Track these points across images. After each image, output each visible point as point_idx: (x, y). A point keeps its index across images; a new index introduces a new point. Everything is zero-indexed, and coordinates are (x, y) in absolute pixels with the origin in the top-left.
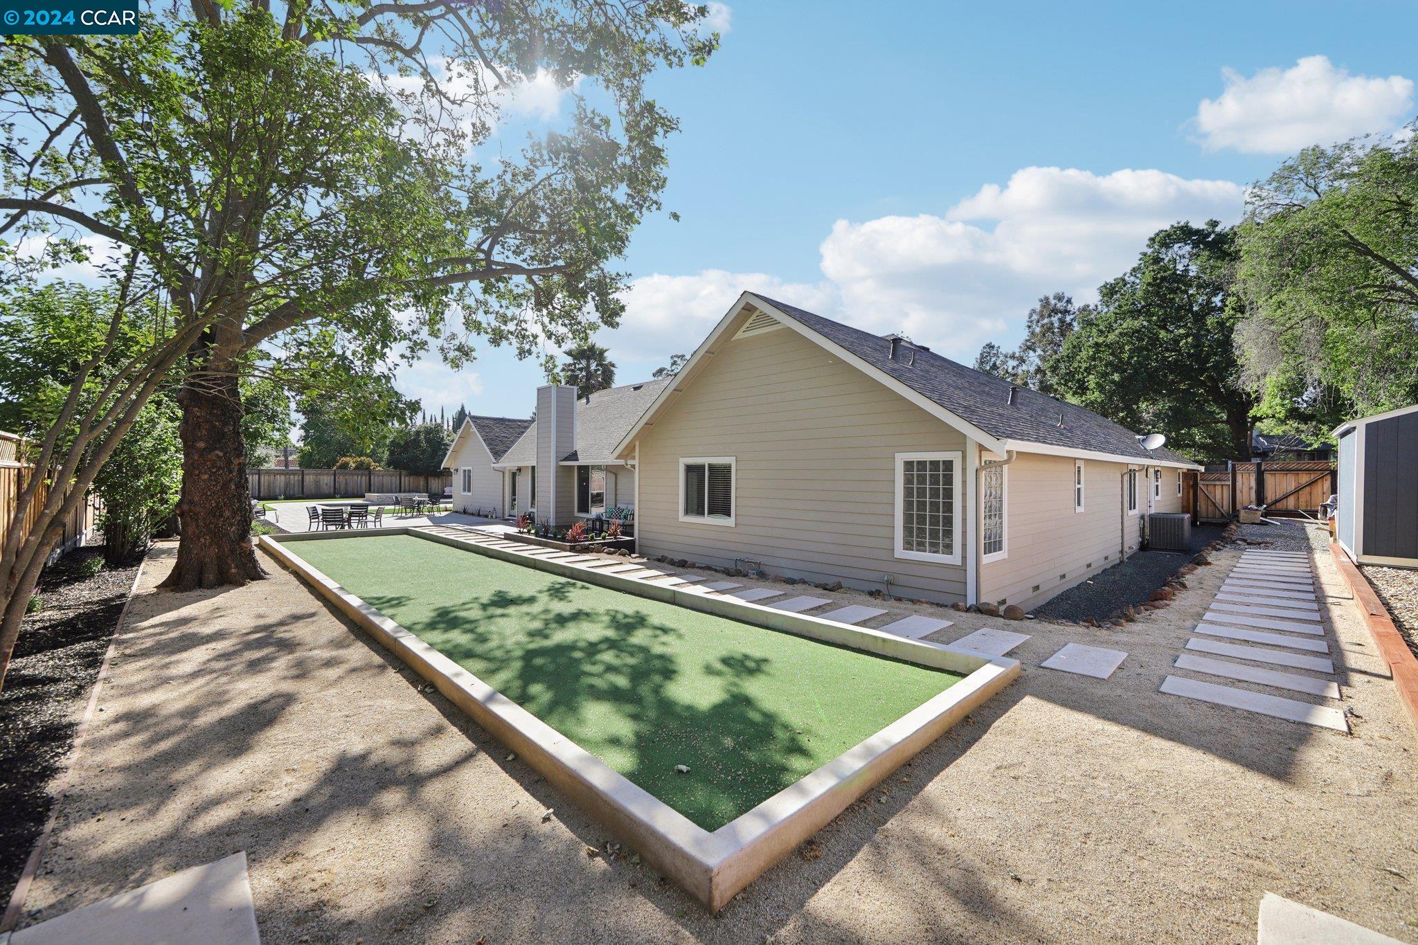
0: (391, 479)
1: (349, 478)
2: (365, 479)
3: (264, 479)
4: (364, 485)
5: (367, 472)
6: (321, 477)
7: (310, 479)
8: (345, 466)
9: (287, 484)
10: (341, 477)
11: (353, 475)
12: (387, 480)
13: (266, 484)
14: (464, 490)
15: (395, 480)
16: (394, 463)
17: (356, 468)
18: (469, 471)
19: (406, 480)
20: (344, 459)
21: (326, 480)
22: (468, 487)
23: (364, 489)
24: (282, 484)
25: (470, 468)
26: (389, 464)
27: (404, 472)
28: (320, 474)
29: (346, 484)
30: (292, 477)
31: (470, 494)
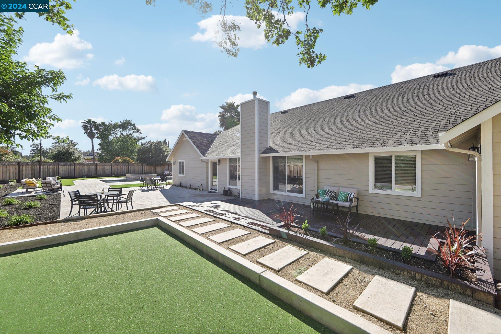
0: (138, 167)
1: (119, 167)
2: (126, 167)
3: (77, 168)
4: (126, 170)
5: (127, 164)
6: (105, 167)
7: (99, 168)
8: (117, 161)
9: (88, 170)
10: (115, 167)
11: (120, 165)
12: (136, 168)
13: (78, 170)
14: (180, 173)
15: (140, 168)
16: (140, 160)
17: (123, 162)
18: (183, 163)
19: (145, 168)
20: (117, 158)
21: (108, 168)
22: (182, 171)
23: (126, 172)
24: (86, 170)
25: (184, 161)
26: (137, 160)
27: (144, 164)
28: (104, 165)
29: (117, 169)
30: (91, 167)
31: (184, 175)
